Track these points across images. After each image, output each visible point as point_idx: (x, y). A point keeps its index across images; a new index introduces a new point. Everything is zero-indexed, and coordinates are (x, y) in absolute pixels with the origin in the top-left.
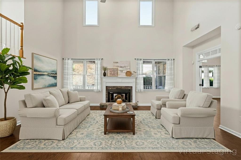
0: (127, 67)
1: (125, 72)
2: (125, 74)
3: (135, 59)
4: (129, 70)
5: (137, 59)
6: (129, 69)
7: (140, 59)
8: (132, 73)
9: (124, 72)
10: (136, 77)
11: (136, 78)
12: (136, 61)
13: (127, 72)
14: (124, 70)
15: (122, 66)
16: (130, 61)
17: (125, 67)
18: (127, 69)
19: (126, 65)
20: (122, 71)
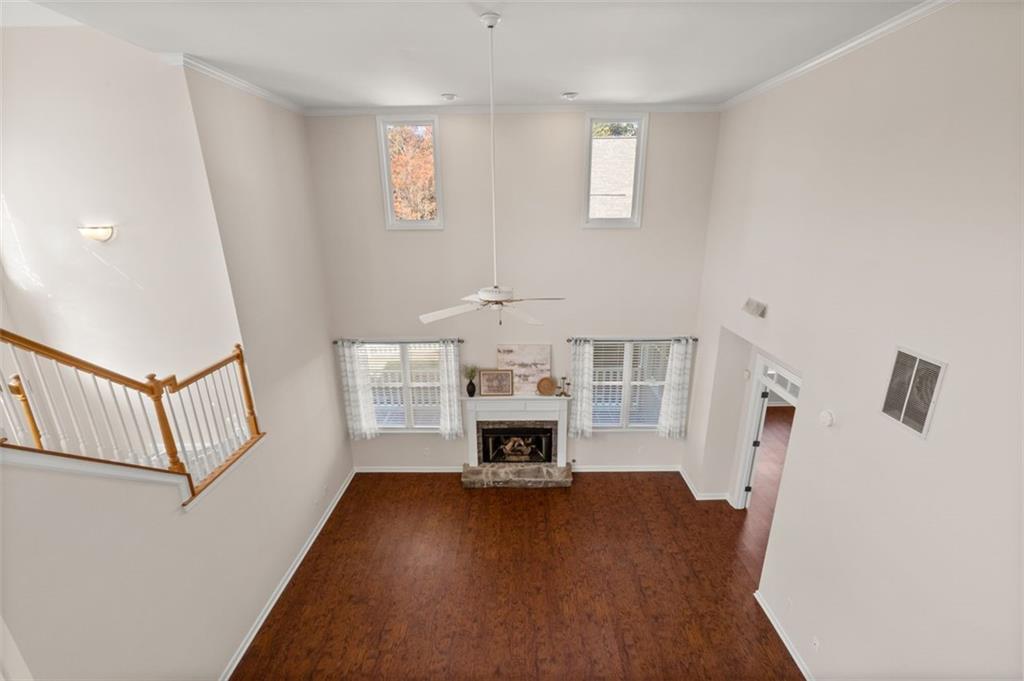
0: (543, 364)
1: (537, 379)
2: (534, 387)
3: (569, 341)
4: (548, 375)
5: (576, 341)
6: (548, 370)
7: (585, 341)
8: (559, 385)
9: (531, 379)
10: (571, 396)
12: (572, 346)
13: (542, 380)
14: (533, 375)
15: (526, 362)
16: (551, 346)
17: (535, 365)
18: (542, 371)
19: (538, 359)
20: (525, 376)
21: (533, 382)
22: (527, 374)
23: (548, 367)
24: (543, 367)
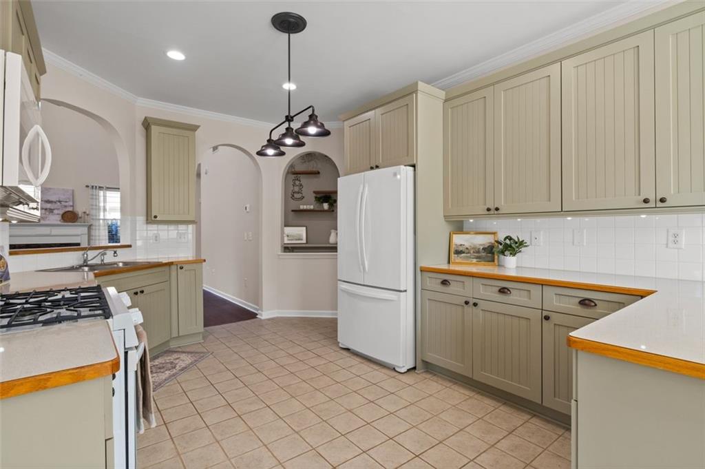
0: (66, 202)
1: (61, 212)
2: (59, 218)
3: (87, 186)
4: (70, 209)
5: (90, 187)
6: (71, 206)
7: (100, 187)
8: (80, 216)
9: (56, 212)
10: (90, 224)
11: (90, 227)
12: (90, 190)
13: (66, 212)
14: (58, 209)
15: (51, 199)
16: (73, 191)
17: (60, 202)
18: (66, 206)
19: (62, 198)
20: (50, 209)
21: (58, 214)
22: (52, 208)
23: (71, 204)
24: (67, 204)
